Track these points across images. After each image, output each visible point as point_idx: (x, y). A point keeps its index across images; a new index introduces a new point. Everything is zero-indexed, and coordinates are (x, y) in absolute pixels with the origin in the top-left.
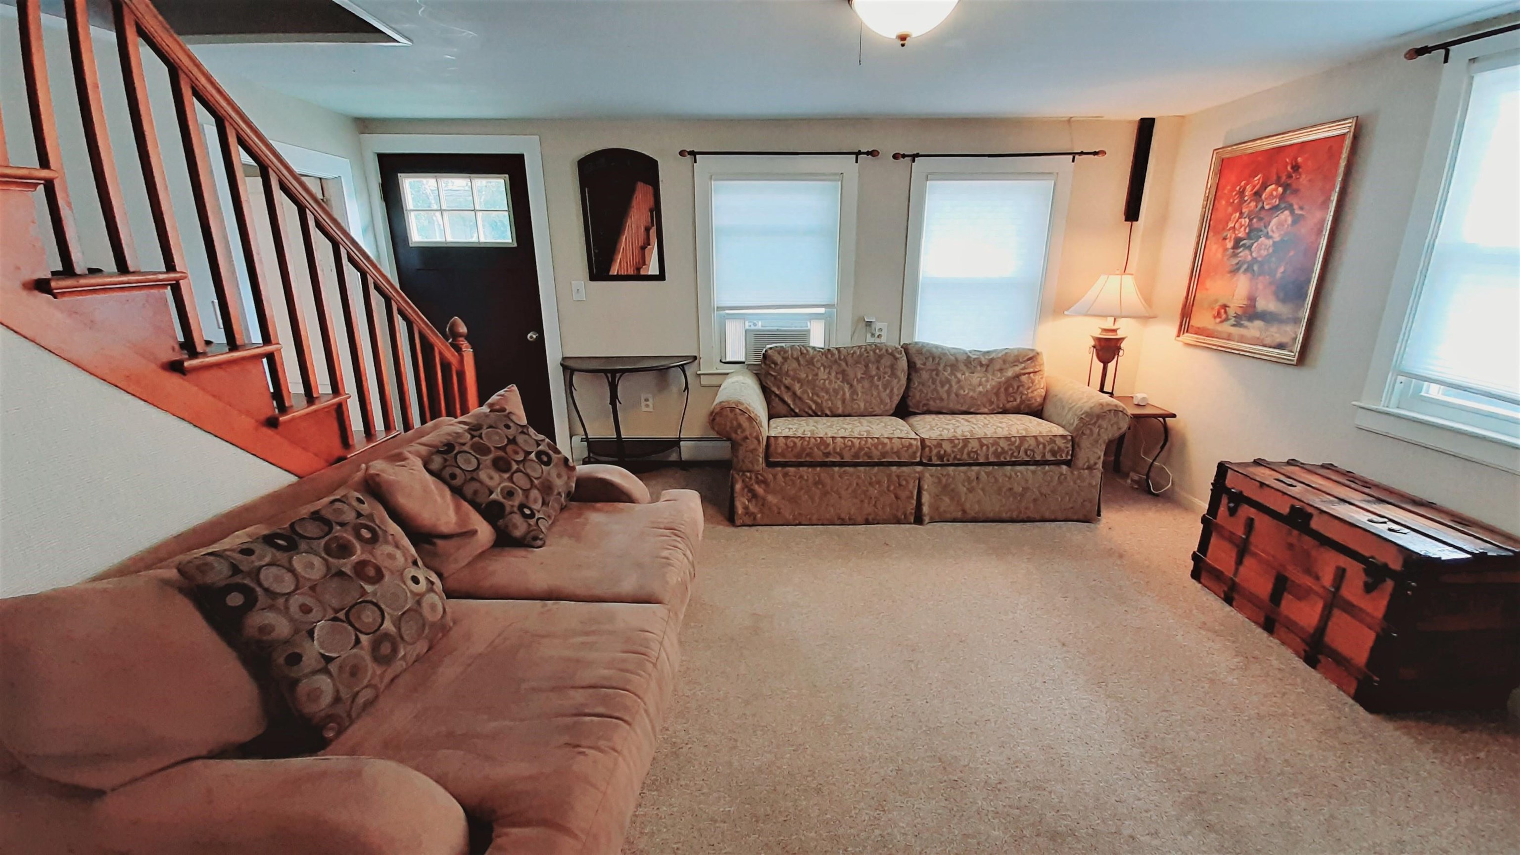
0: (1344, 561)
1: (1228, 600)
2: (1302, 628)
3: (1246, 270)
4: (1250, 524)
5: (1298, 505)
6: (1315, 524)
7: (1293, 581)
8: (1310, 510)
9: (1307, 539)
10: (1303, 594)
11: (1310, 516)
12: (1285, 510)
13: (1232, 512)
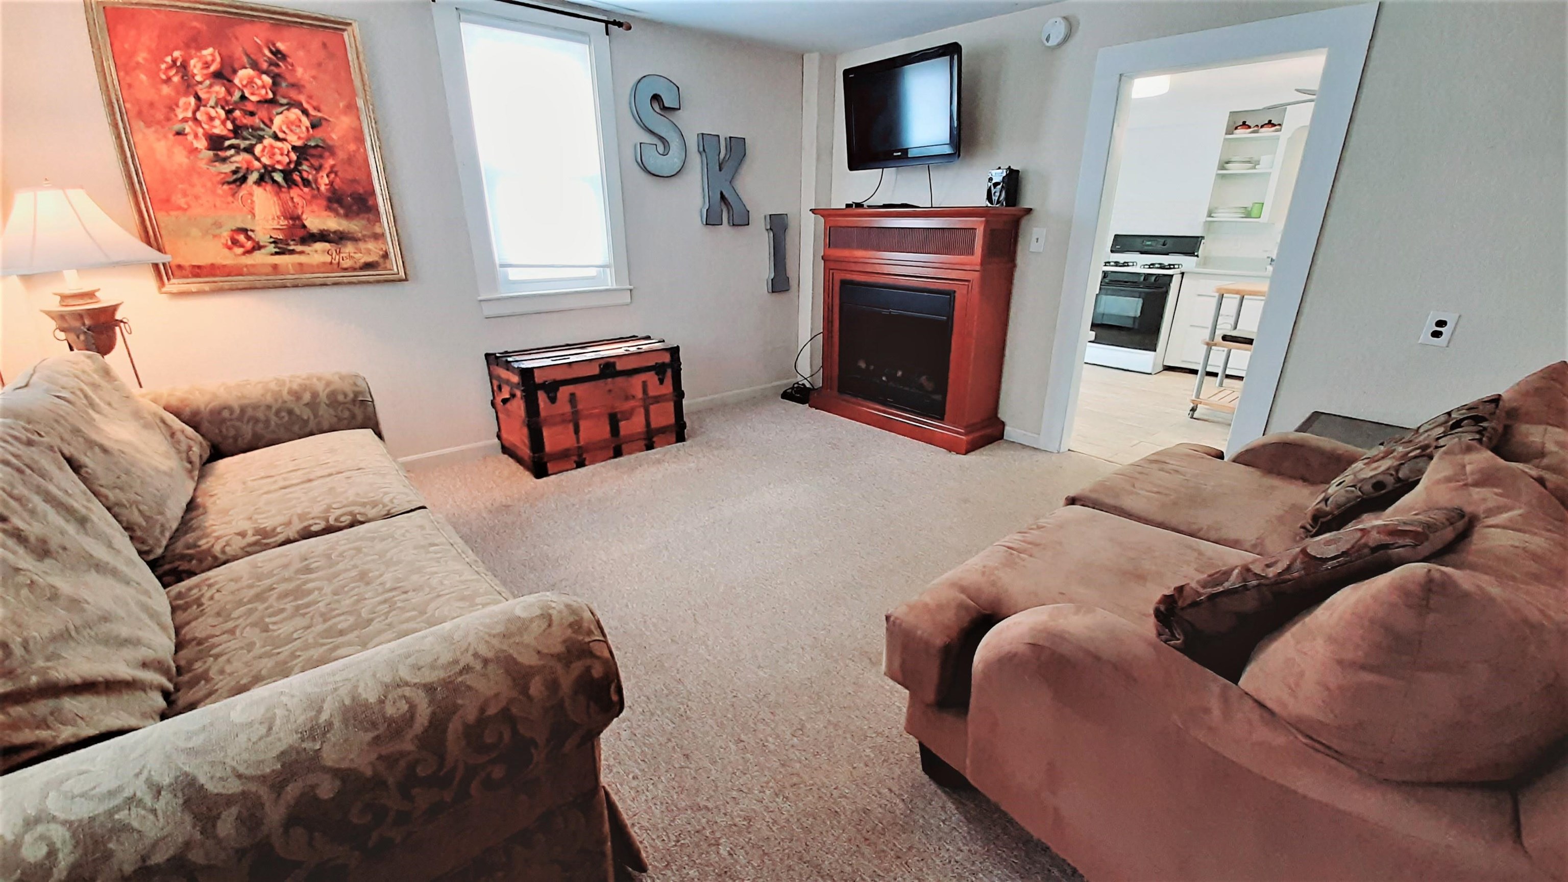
0: (643, 377)
1: (581, 464)
2: (639, 433)
3: (260, 181)
4: (572, 397)
5: (602, 362)
6: (619, 367)
7: (622, 412)
8: (612, 360)
9: (620, 380)
10: (628, 415)
11: (614, 364)
12: (596, 371)
13: (553, 400)
